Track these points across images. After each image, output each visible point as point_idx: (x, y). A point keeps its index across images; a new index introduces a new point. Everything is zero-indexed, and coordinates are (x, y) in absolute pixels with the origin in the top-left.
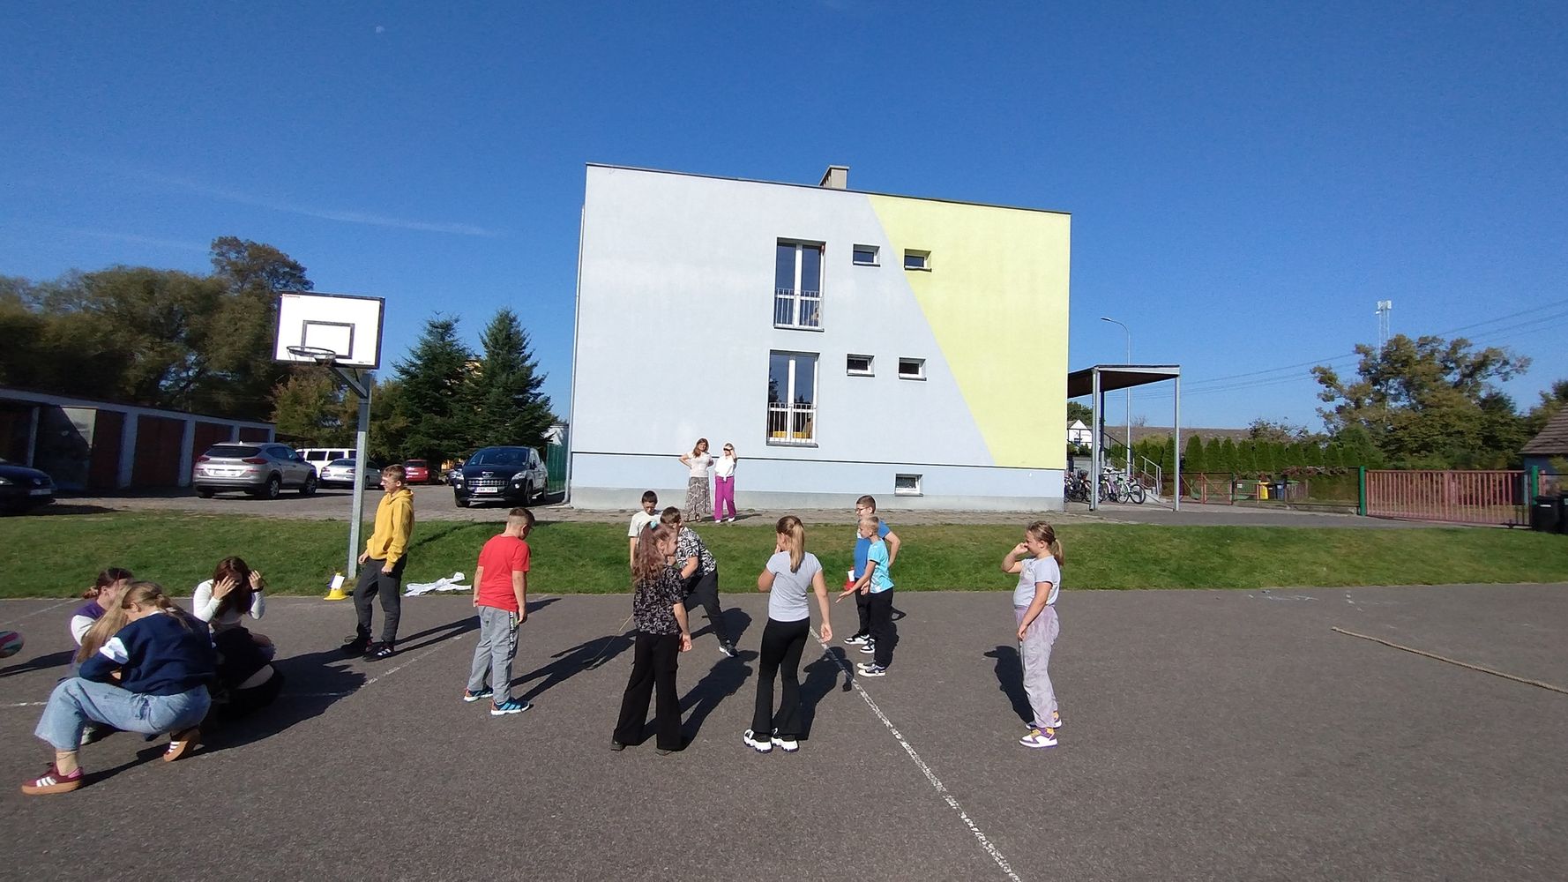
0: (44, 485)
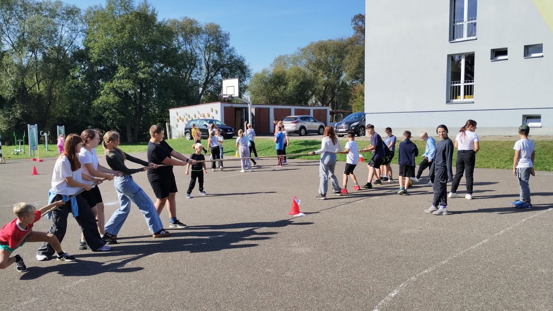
0: (231, 131)
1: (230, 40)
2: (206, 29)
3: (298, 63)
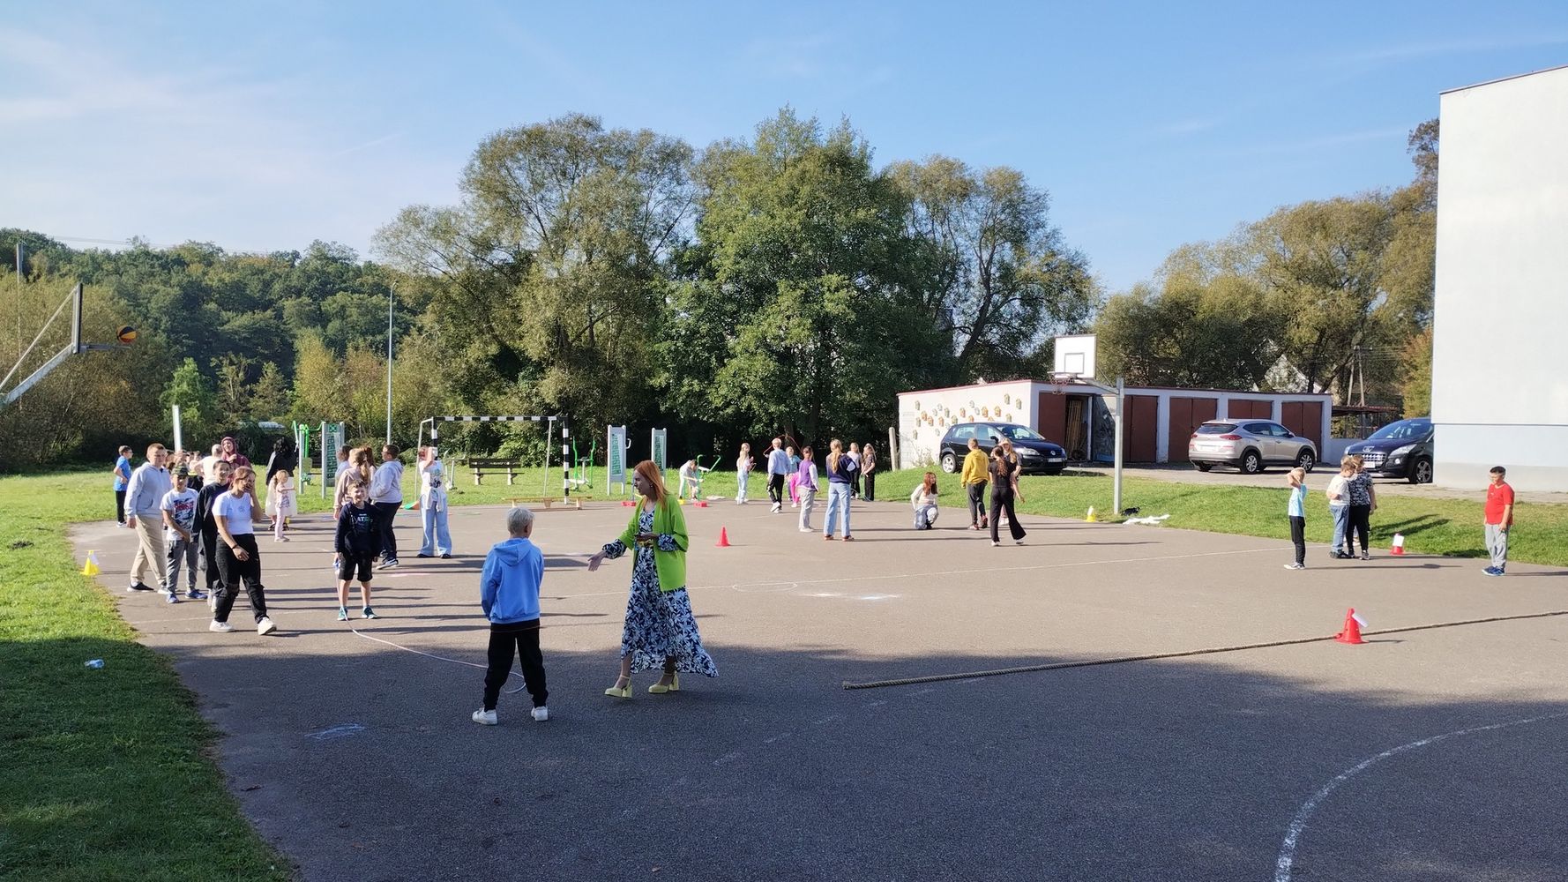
0: (1059, 454)
1: (1050, 211)
2: (986, 182)
3: (1238, 265)
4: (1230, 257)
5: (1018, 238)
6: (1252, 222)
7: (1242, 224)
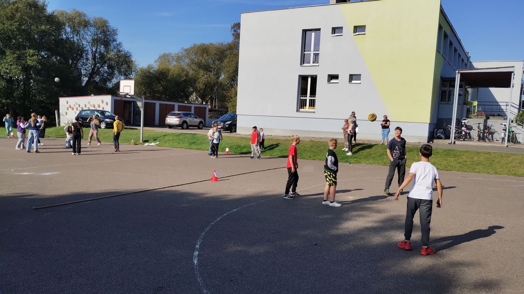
1: (118, 36)
2: (94, 22)
3: (181, 61)
4: (179, 58)
5: (107, 44)
6: (186, 48)
7: (182, 48)
